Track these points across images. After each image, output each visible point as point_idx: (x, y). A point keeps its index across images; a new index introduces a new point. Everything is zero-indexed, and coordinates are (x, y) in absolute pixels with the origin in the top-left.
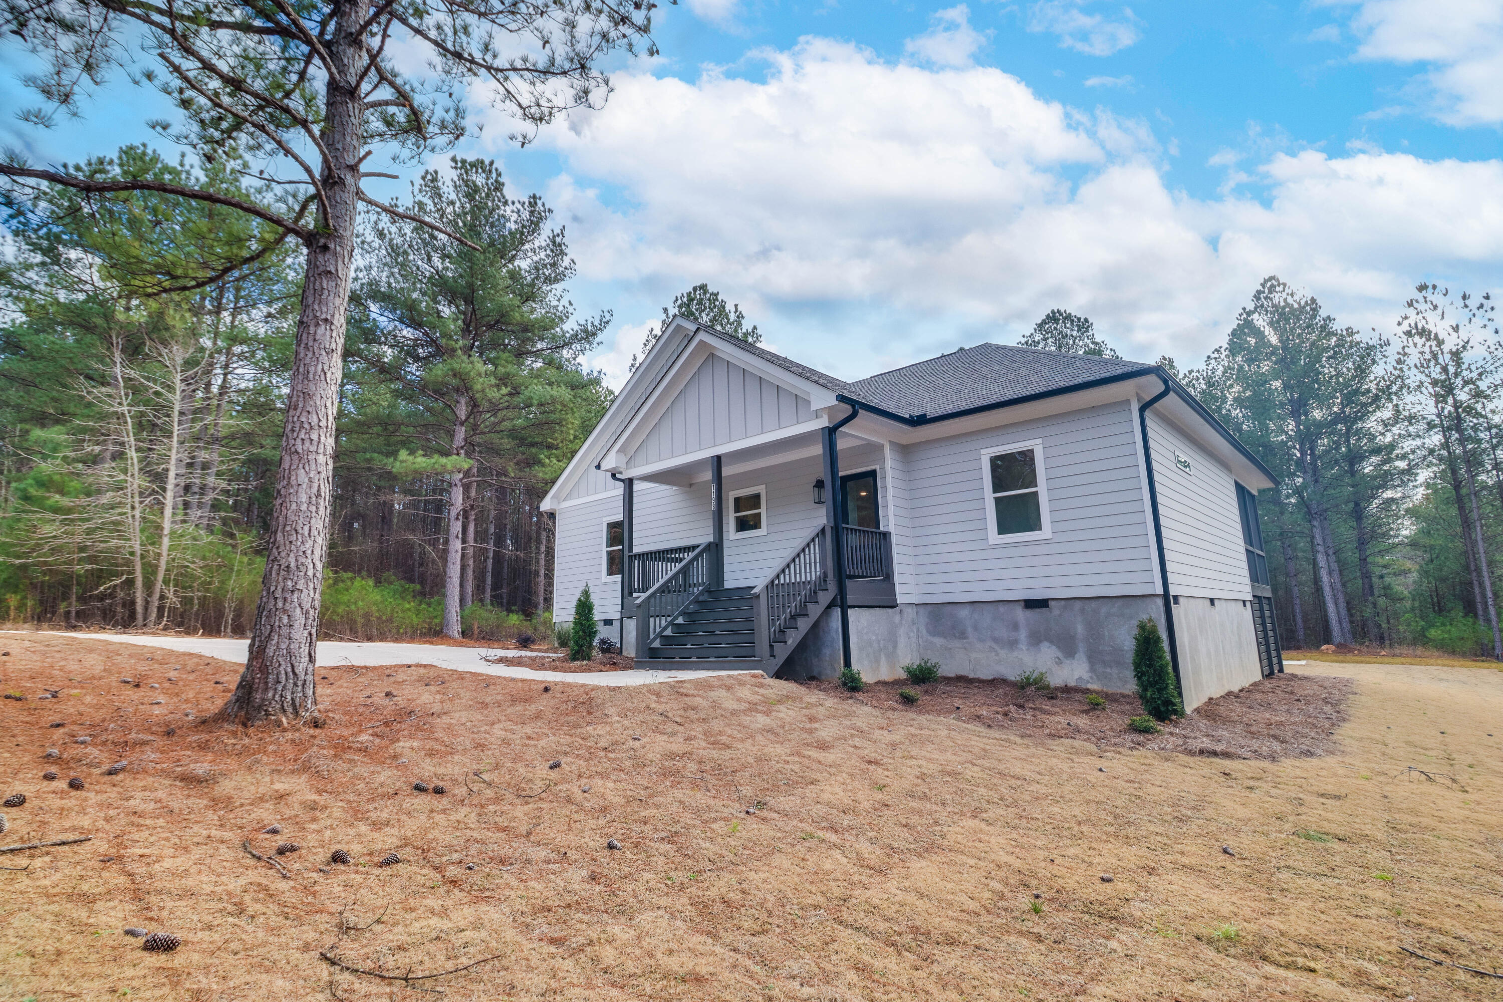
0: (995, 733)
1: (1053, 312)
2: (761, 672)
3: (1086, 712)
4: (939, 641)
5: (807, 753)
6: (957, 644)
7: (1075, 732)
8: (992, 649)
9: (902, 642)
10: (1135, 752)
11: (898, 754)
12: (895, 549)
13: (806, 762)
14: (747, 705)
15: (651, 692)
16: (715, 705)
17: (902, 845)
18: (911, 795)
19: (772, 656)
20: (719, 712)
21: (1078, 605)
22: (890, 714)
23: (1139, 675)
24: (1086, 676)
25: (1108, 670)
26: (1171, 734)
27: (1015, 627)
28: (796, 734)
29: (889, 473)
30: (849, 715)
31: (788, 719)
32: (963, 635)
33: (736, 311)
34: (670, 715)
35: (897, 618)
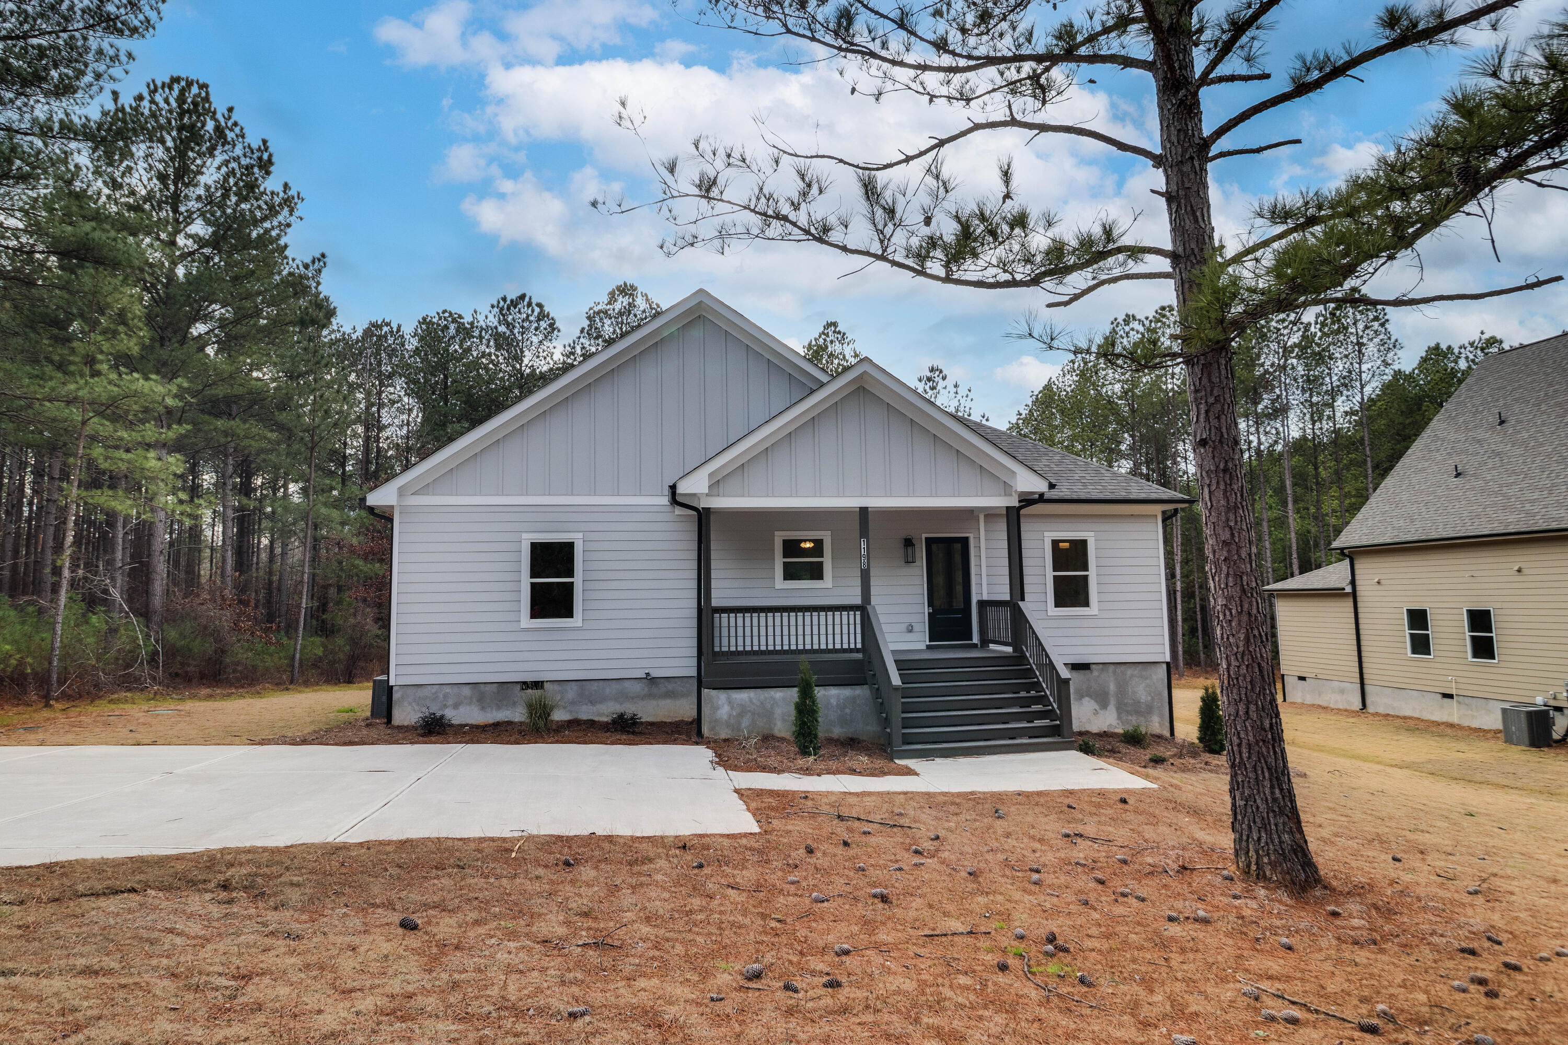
21: (1112, 668)
24: (1114, 723)
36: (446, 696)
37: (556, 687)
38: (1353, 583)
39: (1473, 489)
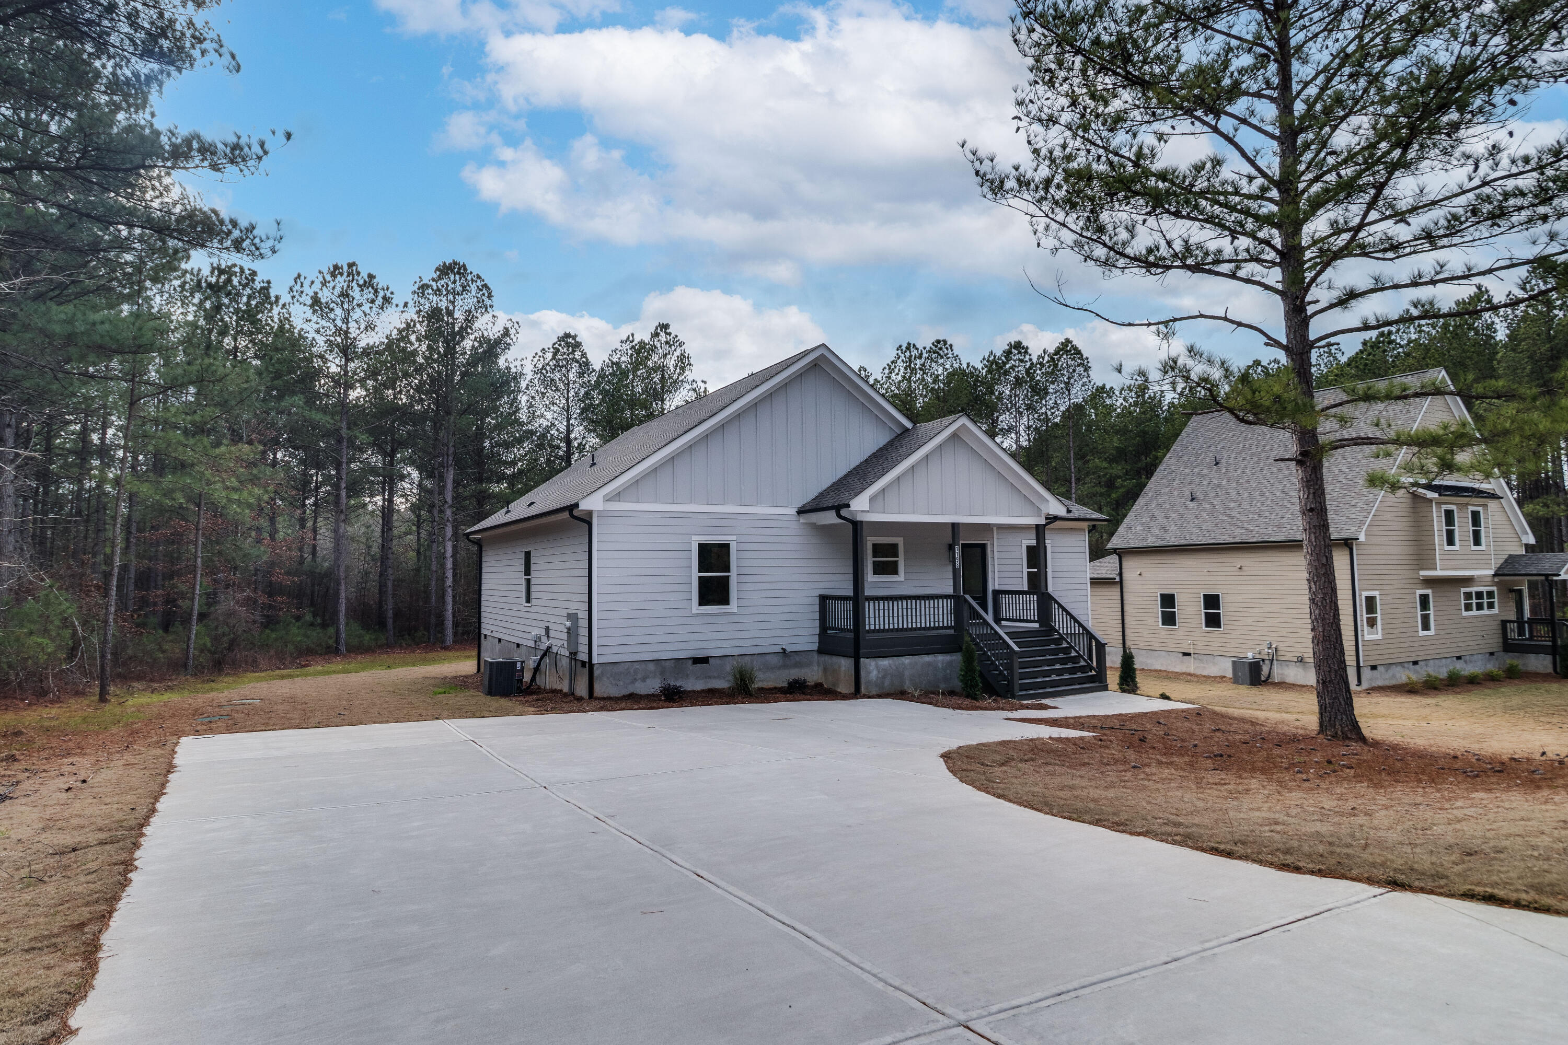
36: (636, 671)
37: (718, 661)
38: (1121, 574)
39: (1205, 510)
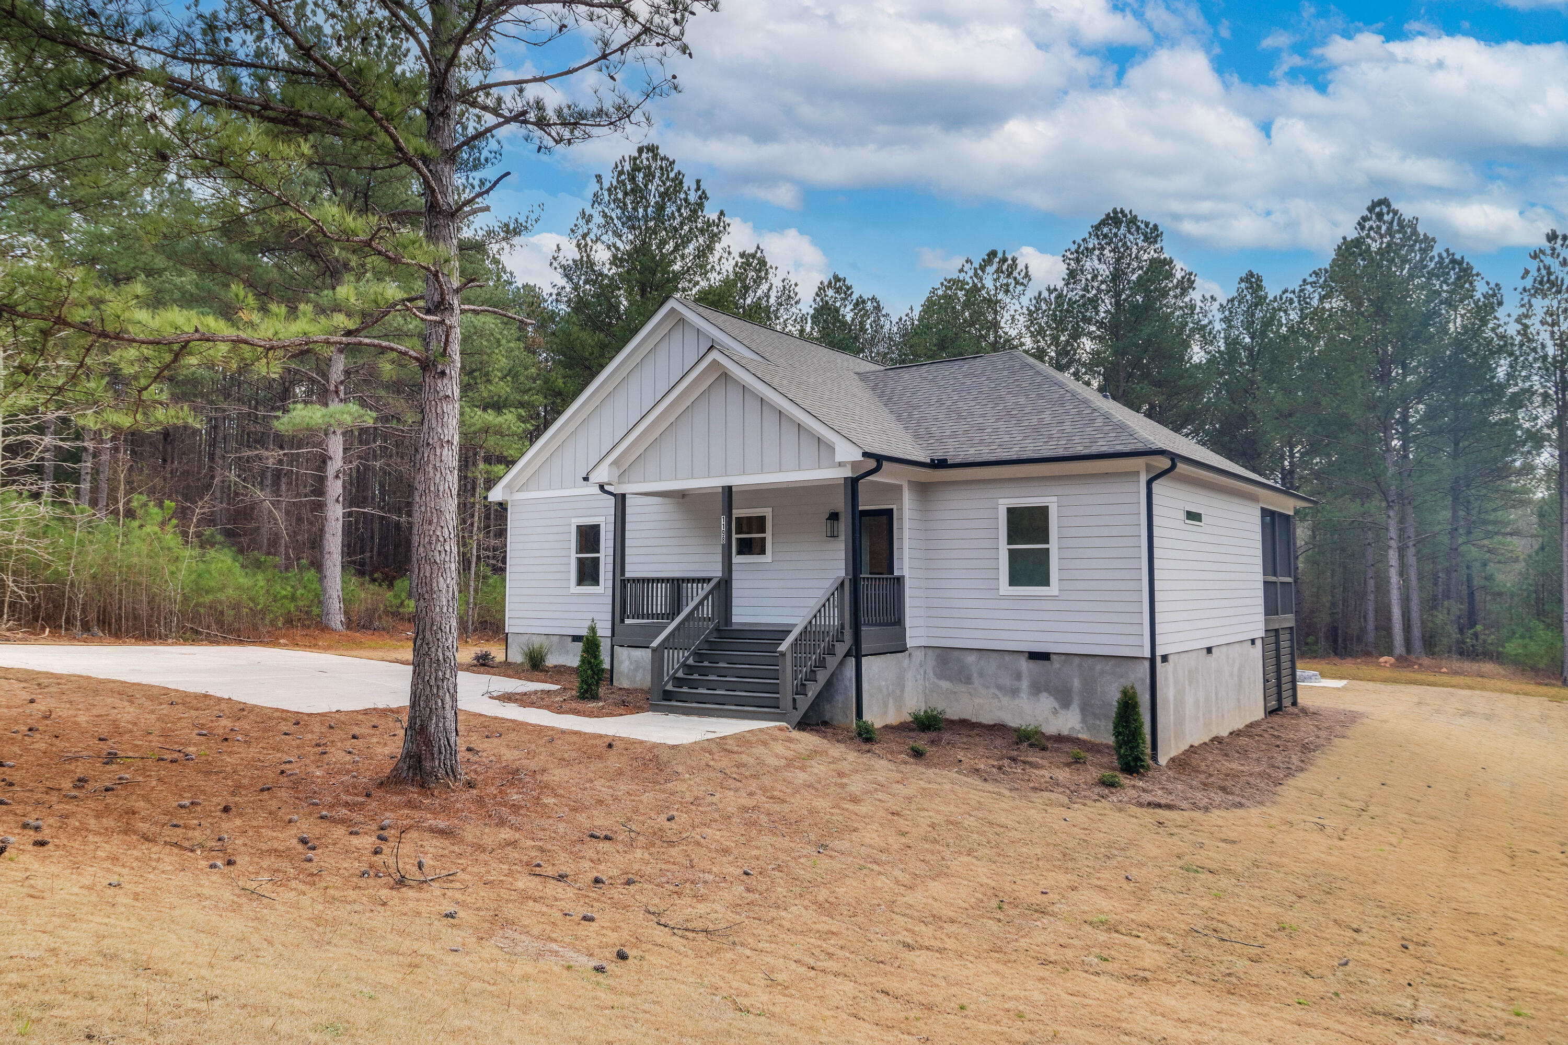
0: (989, 787)
1: (1115, 211)
2: (785, 724)
3: (1068, 765)
4: (945, 685)
5: (845, 806)
6: (961, 688)
7: (1055, 784)
8: (995, 696)
9: (910, 684)
10: (1098, 804)
11: (913, 806)
12: (908, 592)
13: (846, 814)
14: (783, 761)
15: (704, 750)
16: (760, 762)
17: (922, 873)
18: (925, 839)
19: (795, 708)
20: (766, 768)
21: (1077, 660)
22: (903, 767)
23: (1117, 734)
24: (1078, 726)
25: (1098, 722)
26: (1134, 786)
27: (1018, 676)
28: (832, 789)
29: (907, 514)
30: (869, 769)
31: (822, 775)
32: (968, 680)
33: (698, 188)
34: (728, 771)
35: (906, 661)
